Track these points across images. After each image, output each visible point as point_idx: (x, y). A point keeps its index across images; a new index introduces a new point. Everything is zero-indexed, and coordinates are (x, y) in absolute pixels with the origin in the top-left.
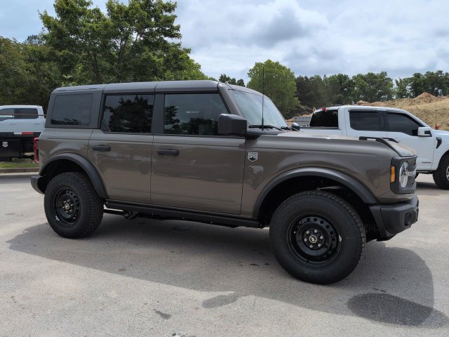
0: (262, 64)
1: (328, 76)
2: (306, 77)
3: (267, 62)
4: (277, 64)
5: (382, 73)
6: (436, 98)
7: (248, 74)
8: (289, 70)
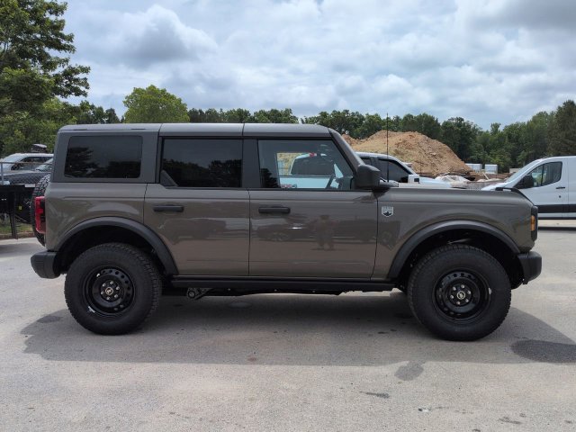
0: (143, 90)
1: (225, 111)
2: (201, 111)
3: (150, 88)
4: (164, 91)
5: (287, 110)
6: (356, 141)
7: (124, 102)
8: (180, 100)
